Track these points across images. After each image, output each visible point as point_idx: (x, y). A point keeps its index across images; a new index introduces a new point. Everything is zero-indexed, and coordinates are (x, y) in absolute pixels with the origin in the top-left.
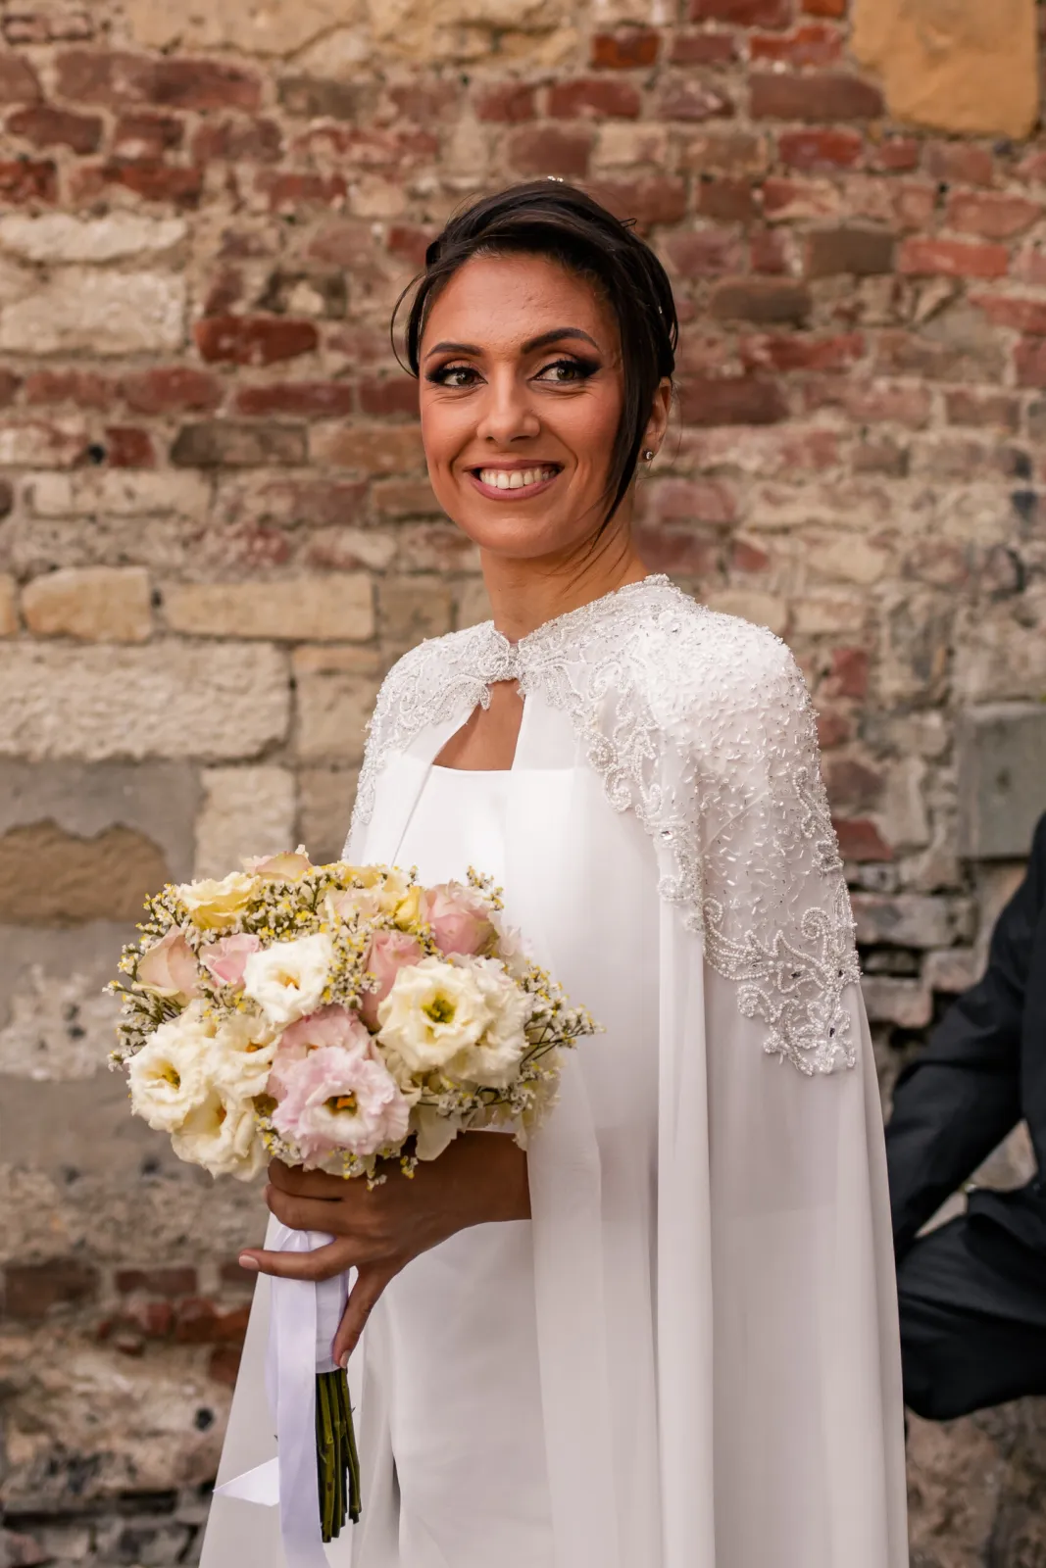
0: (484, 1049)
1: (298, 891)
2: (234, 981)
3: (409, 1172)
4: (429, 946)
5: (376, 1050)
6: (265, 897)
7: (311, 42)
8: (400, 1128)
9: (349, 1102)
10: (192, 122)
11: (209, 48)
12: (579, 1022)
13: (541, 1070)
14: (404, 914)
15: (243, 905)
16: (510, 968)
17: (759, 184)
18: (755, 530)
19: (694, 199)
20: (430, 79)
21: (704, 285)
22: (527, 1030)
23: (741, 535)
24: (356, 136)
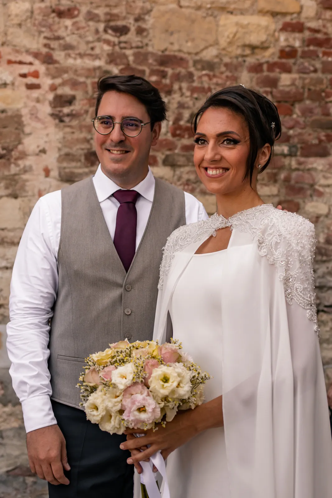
0: (179, 388)
1: (125, 351)
2: (109, 379)
3: (164, 426)
4: (162, 362)
5: (150, 393)
6: (116, 354)
7: (202, 50)
8: (158, 415)
9: (143, 409)
10: (170, 71)
11: (175, 51)
12: (205, 377)
13: (197, 391)
14: (155, 354)
15: (110, 357)
16: (185, 365)
17: (323, 91)
18: (320, 186)
19: (306, 95)
20: (235, 61)
21: (308, 119)
22: (191, 381)
23: (317, 187)
24: (214, 76)
